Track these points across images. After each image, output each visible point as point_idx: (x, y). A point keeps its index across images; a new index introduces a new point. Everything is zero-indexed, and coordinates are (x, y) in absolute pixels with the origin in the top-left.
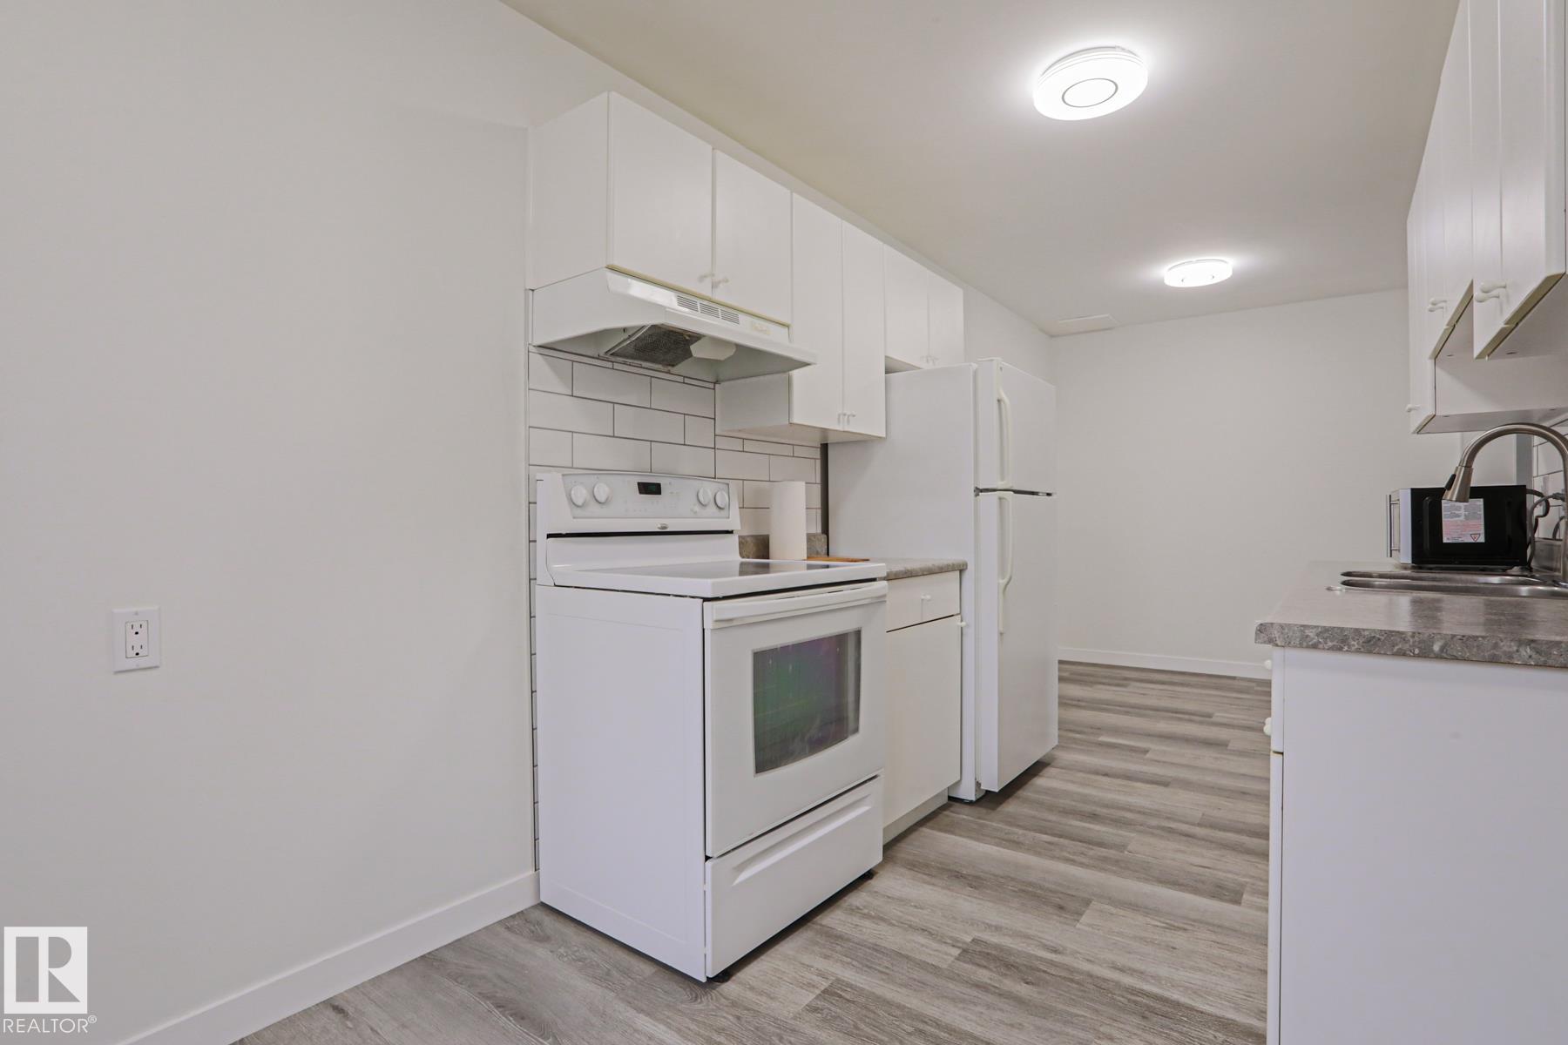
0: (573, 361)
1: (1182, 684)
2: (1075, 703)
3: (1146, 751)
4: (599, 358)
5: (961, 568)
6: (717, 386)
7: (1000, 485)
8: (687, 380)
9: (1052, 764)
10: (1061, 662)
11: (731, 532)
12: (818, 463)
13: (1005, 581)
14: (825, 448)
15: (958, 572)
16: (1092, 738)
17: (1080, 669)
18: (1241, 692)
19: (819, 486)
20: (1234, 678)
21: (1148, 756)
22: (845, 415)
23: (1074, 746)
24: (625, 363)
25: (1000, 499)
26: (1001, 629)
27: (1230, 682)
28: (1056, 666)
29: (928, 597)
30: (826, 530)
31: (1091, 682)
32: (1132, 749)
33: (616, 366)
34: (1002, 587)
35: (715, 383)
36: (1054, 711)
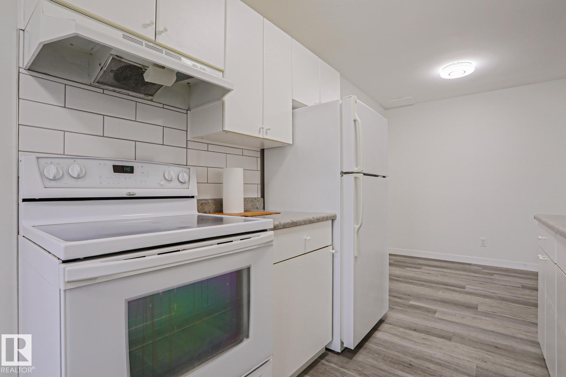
0: (66, 85)
1: (446, 268)
2: (396, 278)
3: (435, 312)
4: (91, 85)
5: (333, 219)
6: (188, 112)
7: (355, 169)
8: (165, 107)
9: (386, 321)
10: (390, 255)
11: (193, 197)
12: (259, 160)
13: (358, 226)
14: (263, 151)
15: (331, 221)
16: (406, 302)
17: (399, 258)
18: (474, 272)
19: (260, 172)
20: (470, 264)
21: (437, 315)
22: (263, 128)
23: (397, 307)
24: (114, 91)
25: (355, 178)
26: (356, 255)
27: (468, 266)
28: (388, 257)
29: (309, 238)
30: (263, 196)
31: (404, 266)
32: (428, 310)
33: (106, 92)
34: (356, 230)
35: (187, 110)
36: (387, 284)
